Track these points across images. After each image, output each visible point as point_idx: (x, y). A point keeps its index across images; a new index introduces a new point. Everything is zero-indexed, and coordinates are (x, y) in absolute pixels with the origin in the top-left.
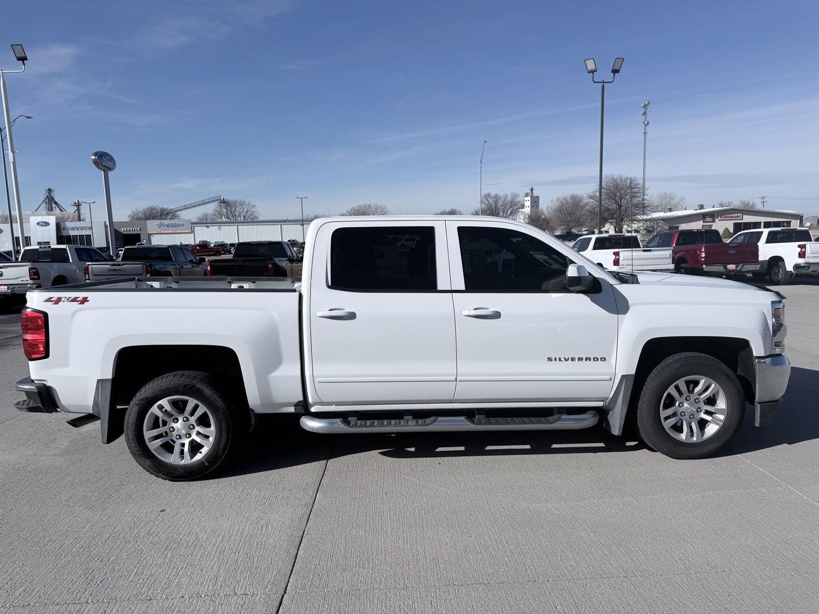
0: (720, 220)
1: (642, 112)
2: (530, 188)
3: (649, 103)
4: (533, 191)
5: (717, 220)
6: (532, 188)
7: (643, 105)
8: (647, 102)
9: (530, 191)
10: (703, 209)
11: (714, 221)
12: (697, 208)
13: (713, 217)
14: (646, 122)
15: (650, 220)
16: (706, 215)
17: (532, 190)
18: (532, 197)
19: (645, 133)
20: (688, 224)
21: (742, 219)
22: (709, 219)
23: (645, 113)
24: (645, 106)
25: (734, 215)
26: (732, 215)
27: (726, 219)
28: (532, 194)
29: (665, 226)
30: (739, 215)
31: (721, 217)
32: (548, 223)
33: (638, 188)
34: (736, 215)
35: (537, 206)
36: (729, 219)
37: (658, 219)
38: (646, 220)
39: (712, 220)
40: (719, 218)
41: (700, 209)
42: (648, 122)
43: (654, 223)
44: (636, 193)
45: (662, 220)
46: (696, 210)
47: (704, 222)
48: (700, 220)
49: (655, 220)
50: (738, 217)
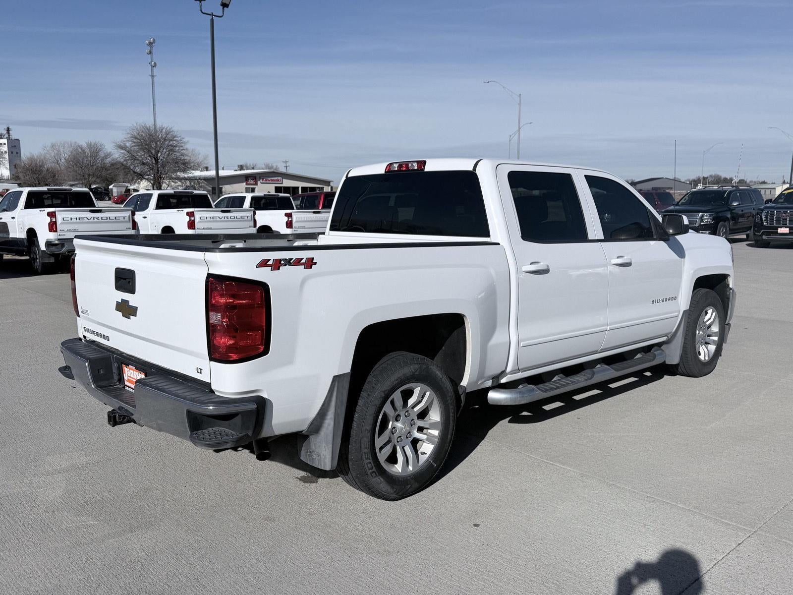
0: (262, 183)
1: (147, 51)
2: (6, 127)
3: (154, 40)
4: (10, 132)
5: (259, 182)
6: (8, 128)
7: (147, 42)
8: (152, 39)
9: (5, 132)
10: (243, 170)
11: (256, 184)
12: (237, 168)
13: (256, 179)
14: (153, 63)
15: (190, 179)
16: (250, 177)
17: (8, 130)
18: (9, 139)
19: (152, 76)
20: (231, 185)
21: (282, 183)
22: (251, 182)
23: (150, 53)
24: (150, 44)
25: (275, 178)
26: (273, 179)
27: (267, 182)
28: (9, 136)
29: (207, 187)
30: (279, 178)
31: (263, 180)
32: (54, 176)
33: (176, 140)
34: (276, 178)
35: (18, 153)
36: (270, 182)
37: (200, 179)
38: (185, 179)
39: (254, 183)
40: (261, 180)
41: (240, 170)
42: (155, 63)
43: (194, 183)
44: (174, 146)
45: (204, 180)
46: (236, 170)
47: (247, 184)
48: (243, 182)
49: (197, 180)
50: (278, 180)
